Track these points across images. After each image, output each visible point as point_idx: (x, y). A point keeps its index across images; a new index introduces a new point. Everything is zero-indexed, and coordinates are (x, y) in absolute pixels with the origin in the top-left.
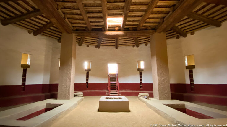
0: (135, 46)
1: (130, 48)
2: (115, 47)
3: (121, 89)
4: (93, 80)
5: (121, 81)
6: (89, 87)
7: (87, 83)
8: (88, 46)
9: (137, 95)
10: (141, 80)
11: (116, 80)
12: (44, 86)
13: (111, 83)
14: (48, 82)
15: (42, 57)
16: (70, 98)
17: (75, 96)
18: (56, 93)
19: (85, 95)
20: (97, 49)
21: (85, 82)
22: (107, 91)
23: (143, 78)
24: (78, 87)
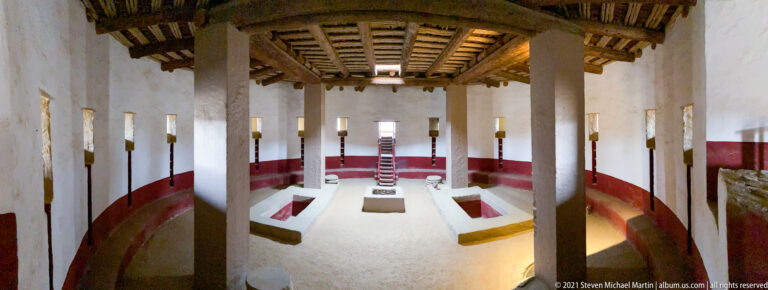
0: (428, 90)
2: (391, 88)
3: (398, 167)
4: (351, 151)
5: (401, 152)
6: (346, 162)
7: (343, 156)
8: (341, 89)
9: (424, 176)
10: (434, 151)
11: (391, 151)
12: (280, 162)
13: (383, 158)
14: (284, 157)
15: (275, 119)
17: (327, 181)
18: (299, 173)
19: (342, 176)
20: (358, 92)
21: (338, 154)
22: (375, 170)
23: (437, 149)
24: (331, 163)
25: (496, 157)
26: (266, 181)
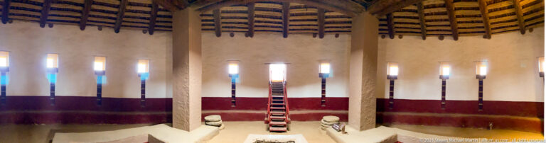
0: (318, 36)
1: (308, 39)
2: (282, 34)
3: (291, 108)
4: (240, 94)
5: (292, 93)
6: (237, 103)
7: (234, 97)
8: (232, 35)
10: (323, 92)
11: (282, 92)
13: (274, 98)
16: (190, 129)
19: (225, 118)
20: (249, 38)
22: (265, 112)
23: (327, 89)
24: (209, 104)
25: (387, 96)
26: (147, 116)
